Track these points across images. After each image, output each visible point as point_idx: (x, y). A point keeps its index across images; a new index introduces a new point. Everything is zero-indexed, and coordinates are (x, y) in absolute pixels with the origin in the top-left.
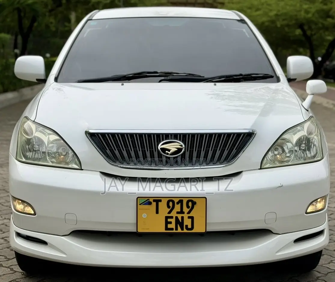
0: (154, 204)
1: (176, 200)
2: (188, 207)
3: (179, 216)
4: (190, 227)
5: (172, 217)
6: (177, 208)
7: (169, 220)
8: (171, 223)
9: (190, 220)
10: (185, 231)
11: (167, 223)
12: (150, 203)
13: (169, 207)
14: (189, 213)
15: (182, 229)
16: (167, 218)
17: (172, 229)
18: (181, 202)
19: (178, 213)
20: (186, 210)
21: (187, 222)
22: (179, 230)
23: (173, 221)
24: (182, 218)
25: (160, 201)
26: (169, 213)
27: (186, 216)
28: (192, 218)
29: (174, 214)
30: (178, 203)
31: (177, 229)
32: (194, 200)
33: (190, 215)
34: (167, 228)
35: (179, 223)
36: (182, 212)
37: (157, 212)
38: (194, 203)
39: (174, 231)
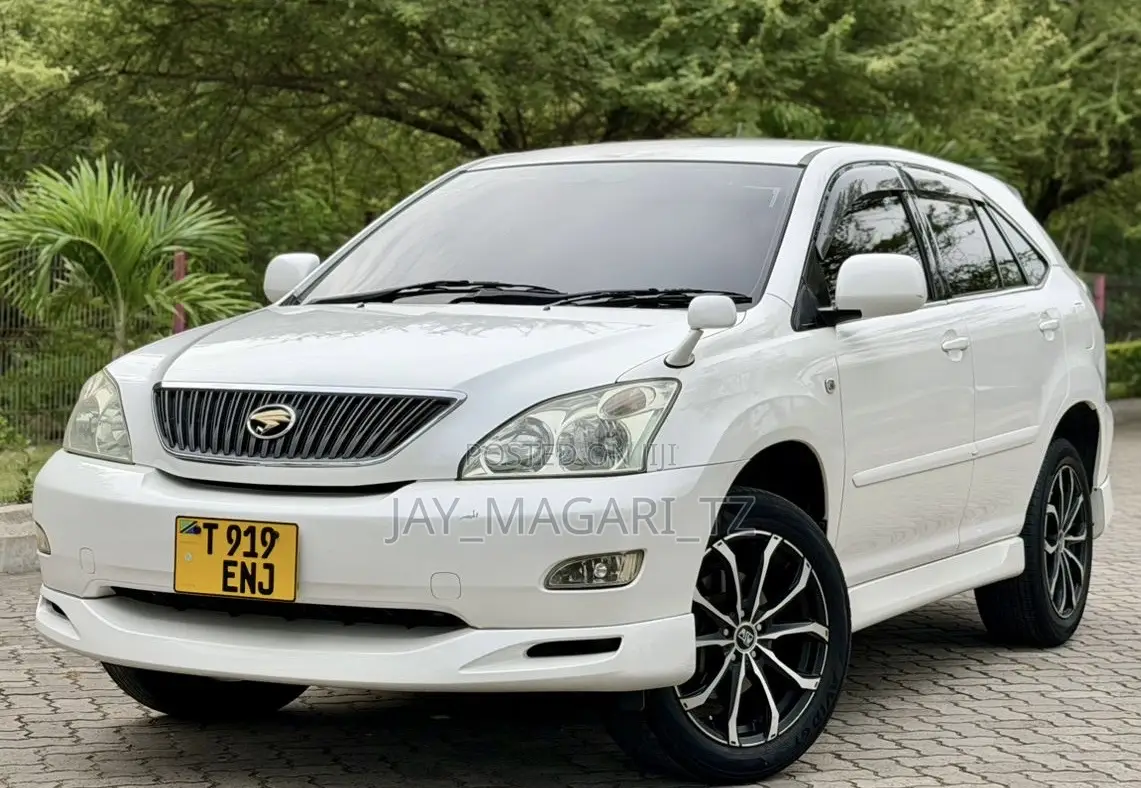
0: (205, 532)
1: (244, 527)
2: (264, 543)
3: (249, 561)
4: (266, 586)
5: (234, 564)
6: (245, 544)
7: (231, 569)
8: (232, 575)
9: (267, 571)
10: (258, 595)
11: (227, 575)
12: (197, 531)
13: (230, 540)
14: (265, 555)
15: (253, 591)
16: (227, 564)
17: (234, 589)
18: (251, 531)
19: (246, 554)
20: (260, 549)
21: (262, 576)
22: (248, 593)
23: (237, 570)
24: (254, 565)
25: (216, 526)
26: (231, 553)
27: (259, 561)
29: (238, 557)
30: (246, 534)
31: (243, 590)
32: (275, 528)
33: (268, 561)
34: (226, 588)
35: (248, 577)
36: (252, 554)
37: (210, 551)
38: (275, 535)
39: (238, 594)
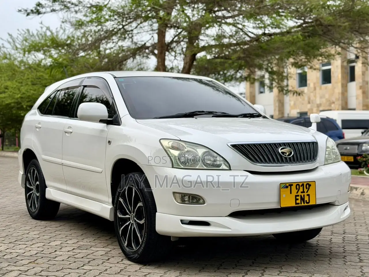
0: (289, 187)
1: (301, 184)
2: (307, 188)
3: (302, 194)
4: (308, 201)
5: (298, 196)
6: (301, 189)
7: (297, 198)
10: (306, 204)
12: (287, 187)
13: (297, 189)
14: (307, 192)
15: (304, 203)
16: (296, 196)
17: (299, 204)
18: (303, 185)
20: (306, 190)
21: (306, 198)
22: (303, 204)
23: (299, 198)
24: (304, 195)
25: (292, 185)
26: (297, 193)
27: (305, 194)
28: (308, 195)
29: (299, 193)
30: (301, 186)
31: (301, 204)
32: (310, 183)
34: (296, 204)
35: (303, 199)
36: (303, 192)
37: (291, 193)
38: (310, 185)
